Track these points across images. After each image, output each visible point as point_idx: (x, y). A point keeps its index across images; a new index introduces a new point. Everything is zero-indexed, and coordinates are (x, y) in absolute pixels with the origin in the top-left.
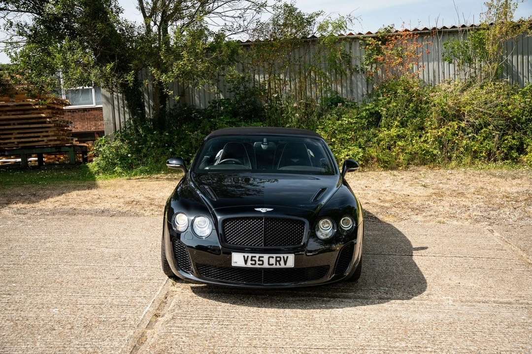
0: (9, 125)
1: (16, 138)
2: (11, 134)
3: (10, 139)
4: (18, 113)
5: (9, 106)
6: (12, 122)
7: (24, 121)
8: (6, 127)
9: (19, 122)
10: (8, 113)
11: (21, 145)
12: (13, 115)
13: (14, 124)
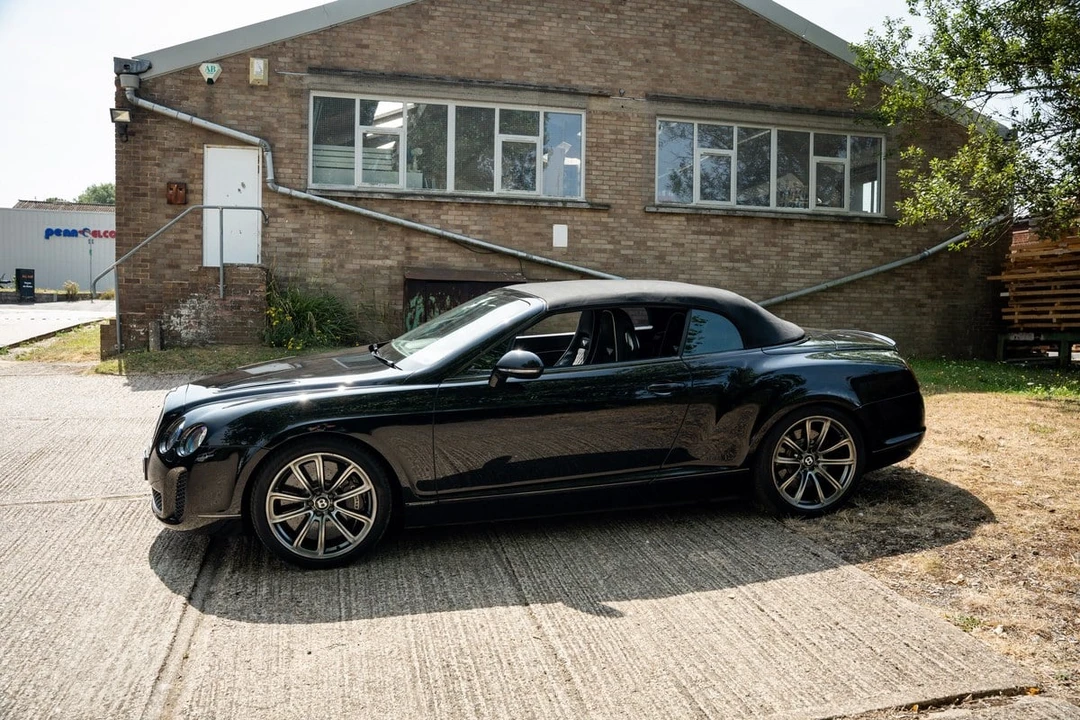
0: (1049, 288)
1: (1056, 312)
2: (1052, 305)
3: (1047, 313)
4: (1070, 267)
5: (1056, 256)
6: (1053, 284)
7: (1071, 283)
8: (1044, 292)
9: (1063, 283)
10: (1056, 268)
11: (1064, 325)
12: (1062, 271)
13: (1056, 288)
